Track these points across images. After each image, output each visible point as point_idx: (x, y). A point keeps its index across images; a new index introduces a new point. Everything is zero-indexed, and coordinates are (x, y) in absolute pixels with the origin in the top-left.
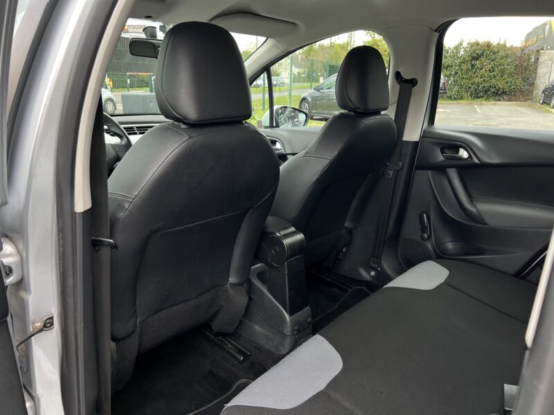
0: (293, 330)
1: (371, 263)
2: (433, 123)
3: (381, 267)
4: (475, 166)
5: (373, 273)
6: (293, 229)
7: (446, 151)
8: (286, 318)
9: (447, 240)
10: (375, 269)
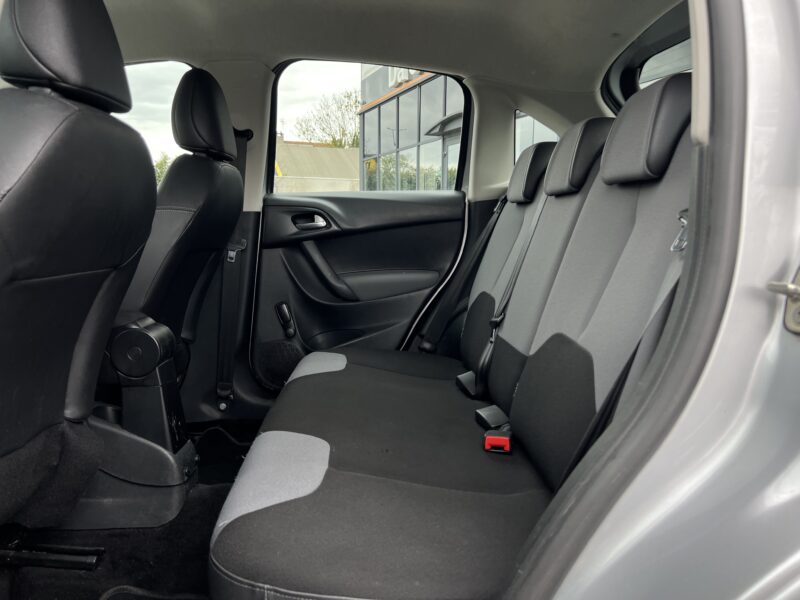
0: (182, 474)
1: (219, 391)
2: (272, 191)
3: (233, 393)
4: (335, 235)
5: (223, 406)
6: (150, 321)
7: (298, 221)
8: (168, 459)
9: (316, 332)
10: (225, 399)
